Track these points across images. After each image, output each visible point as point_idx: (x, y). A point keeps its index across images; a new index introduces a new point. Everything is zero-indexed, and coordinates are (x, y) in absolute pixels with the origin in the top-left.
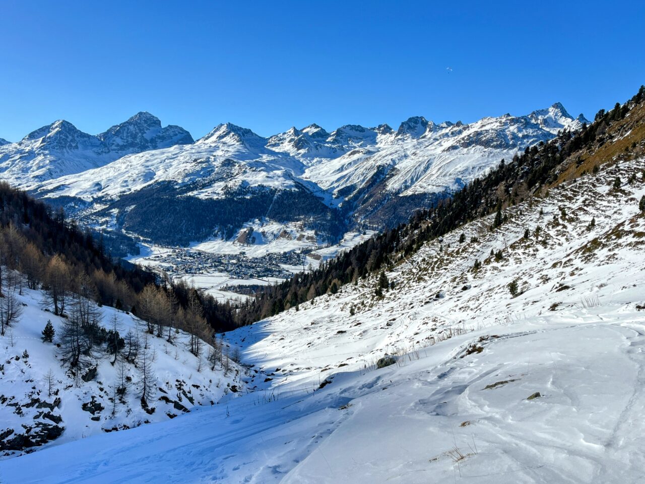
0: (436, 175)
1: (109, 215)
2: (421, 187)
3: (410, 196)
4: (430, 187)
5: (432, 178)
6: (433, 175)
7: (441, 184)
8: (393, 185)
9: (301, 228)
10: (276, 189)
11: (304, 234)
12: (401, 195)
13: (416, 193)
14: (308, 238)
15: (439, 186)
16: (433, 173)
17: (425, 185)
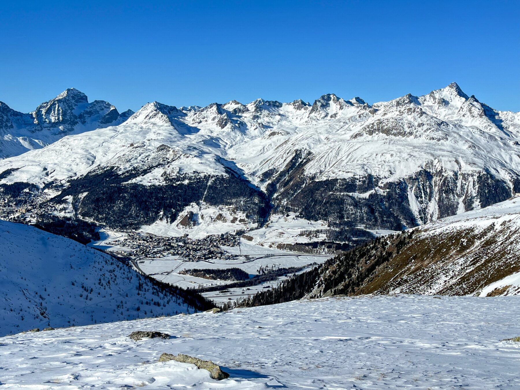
0: (345, 161)
1: (65, 202)
2: (333, 173)
3: (324, 181)
4: (341, 173)
5: (342, 164)
6: (343, 161)
7: (350, 170)
8: (310, 170)
9: (233, 211)
10: (209, 175)
11: (236, 217)
12: (317, 180)
13: (330, 179)
14: (241, 221)
15: (349, 172)
16: (343, 159)
17: (336, 171)
